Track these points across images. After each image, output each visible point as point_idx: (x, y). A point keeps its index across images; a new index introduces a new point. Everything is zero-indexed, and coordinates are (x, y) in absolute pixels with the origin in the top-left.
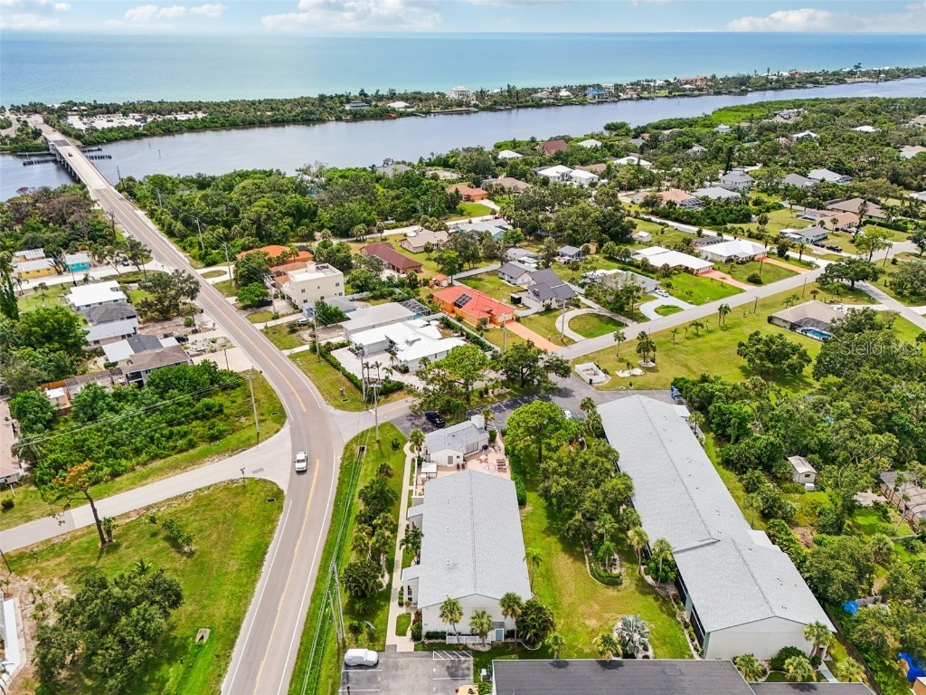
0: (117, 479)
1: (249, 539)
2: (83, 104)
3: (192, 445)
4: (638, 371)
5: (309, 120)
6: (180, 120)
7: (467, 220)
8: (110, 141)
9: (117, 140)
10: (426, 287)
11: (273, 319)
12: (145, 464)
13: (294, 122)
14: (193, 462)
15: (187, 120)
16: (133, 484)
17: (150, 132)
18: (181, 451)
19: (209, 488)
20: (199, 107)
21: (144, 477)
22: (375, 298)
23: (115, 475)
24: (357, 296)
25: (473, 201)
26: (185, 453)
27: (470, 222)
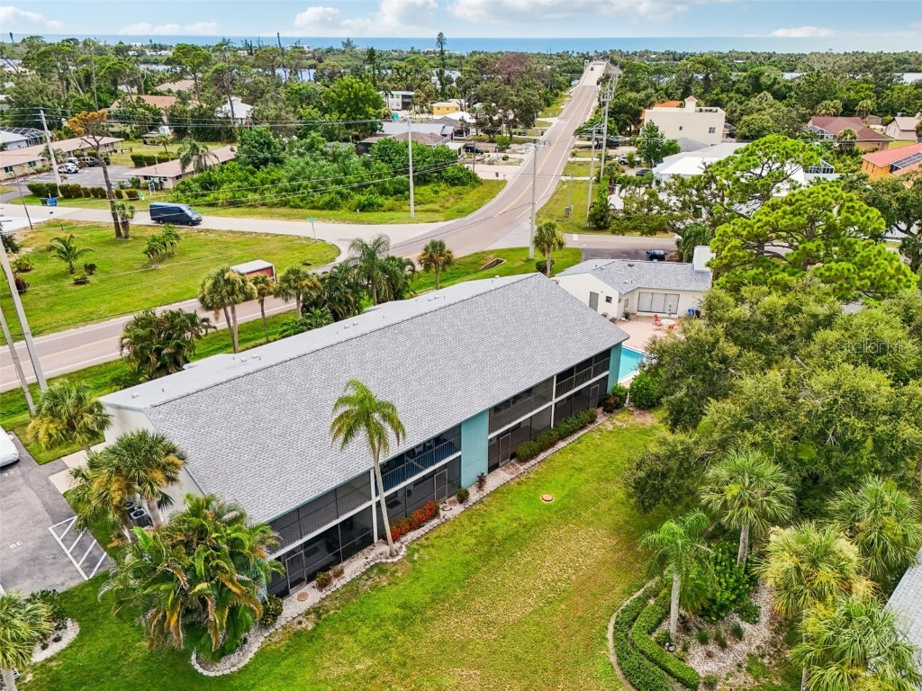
3: (331, 206)
18: (314, 208)
19: (276, 235)
23: (234, 204)
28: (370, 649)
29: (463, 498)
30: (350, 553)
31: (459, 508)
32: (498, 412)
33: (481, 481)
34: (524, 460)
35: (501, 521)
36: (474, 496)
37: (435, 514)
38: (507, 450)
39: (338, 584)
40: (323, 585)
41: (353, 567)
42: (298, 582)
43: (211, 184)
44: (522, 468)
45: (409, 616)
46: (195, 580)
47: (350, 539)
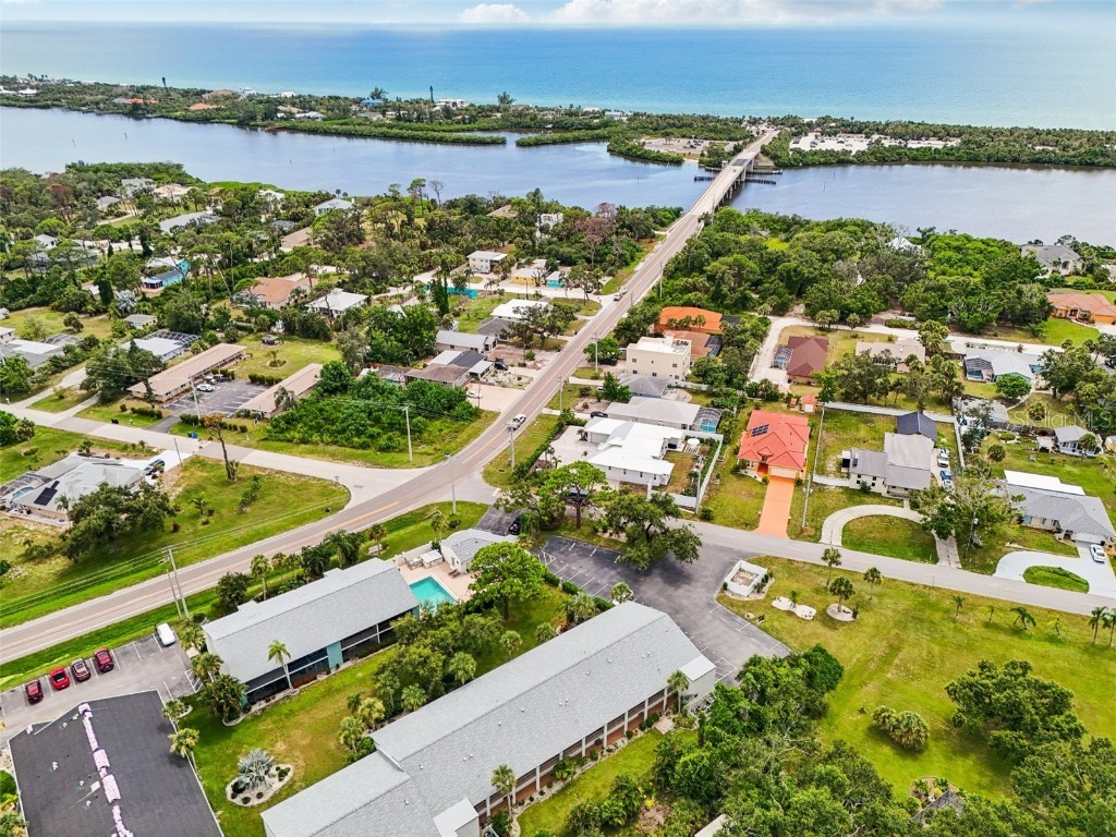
0: (303, 446)
1: (269, 524)
2: (835, 121)
3: (364, 446)
4: (804, 611)
5: (1093, 164)
6: (910, 149)
7: (1016, 345)
8: (806, 165)
9: (813, 165)
10: (785, 406)
11: (593, 378)
12: (328, 444)
13: (1067, 164)
14: (346, 458)
15: (917, 150)
16: (301, 454)
17: (861, 160)
18: (353, 447)
19: (320, 479)
20: (960, 132)
21: (312, 452)
22: (709, 394)
23: (304, 441)
24: (689, 385)
25: (1093, 322)
26: (353, 450)
27: (1020, 350)
28: (274, 722)
29: (328, 673)
30: (279, 691)
31: (326, 676)
32: (344, 642)
33: (338, 666)
34: (361, 657)
35: (337, 684)
36: (333, 672)
37: (315, 678)
38: (346, 656)
39: (273, 701)
40: (267, 701)
41: (279, 696)
42: (260, 700)
43: (293, 420)
44: (359, 661)
45: (291, 713)
46: (220, 699)
47: (281, 685)
